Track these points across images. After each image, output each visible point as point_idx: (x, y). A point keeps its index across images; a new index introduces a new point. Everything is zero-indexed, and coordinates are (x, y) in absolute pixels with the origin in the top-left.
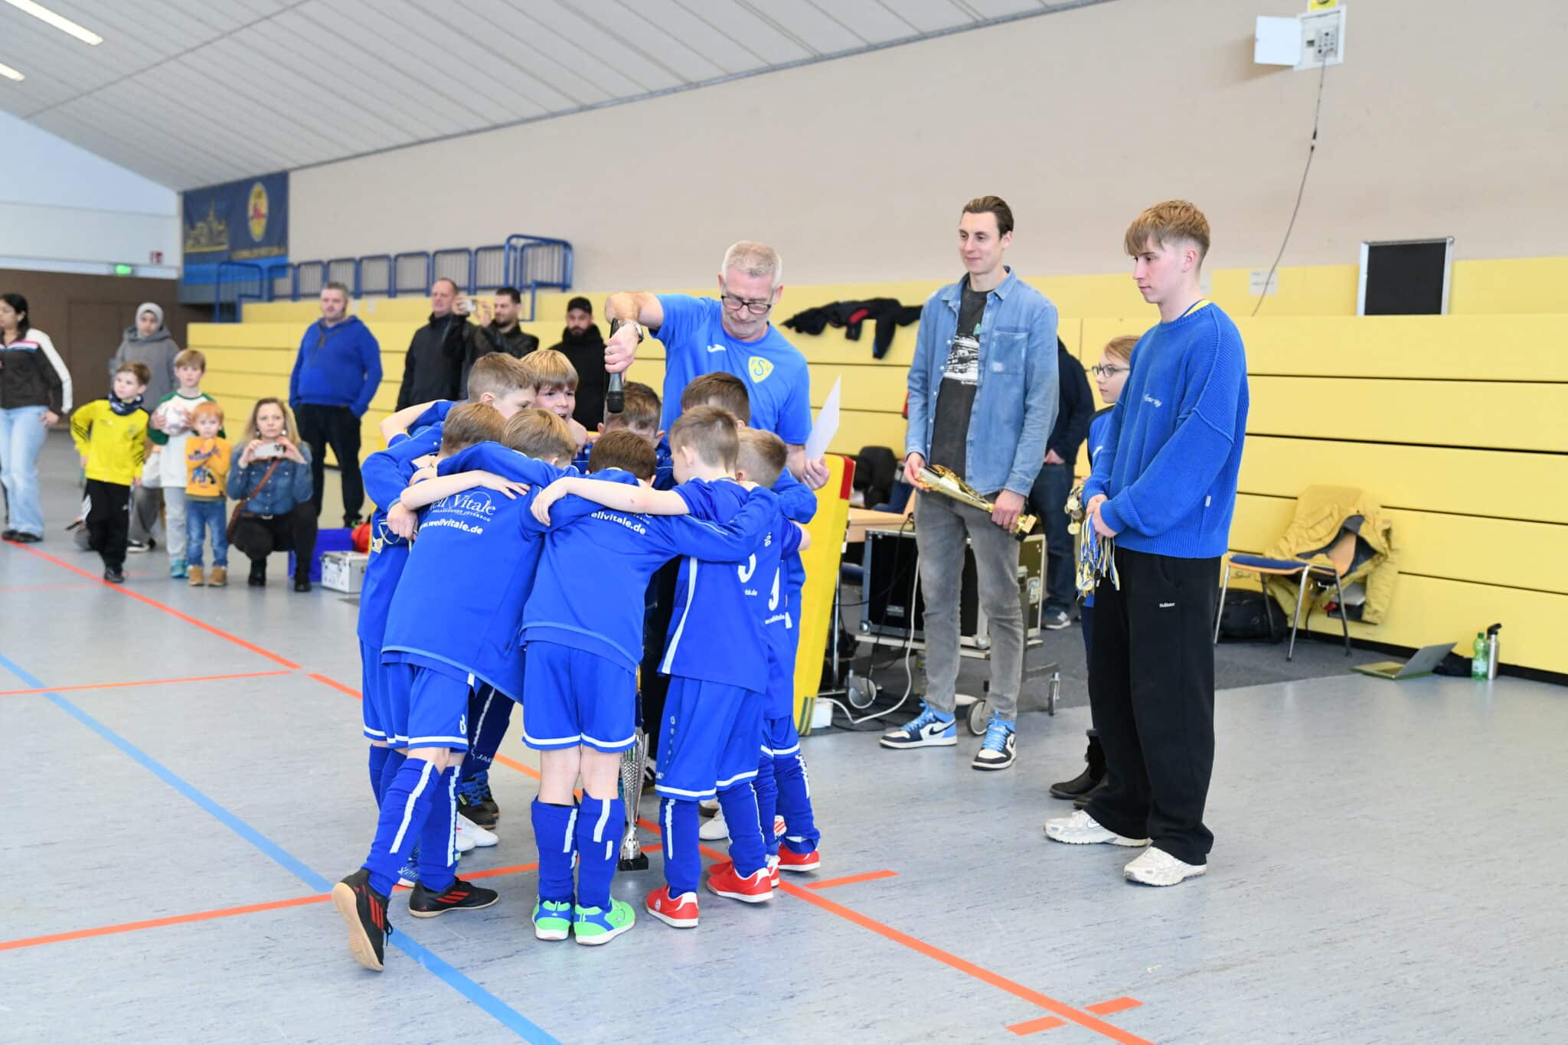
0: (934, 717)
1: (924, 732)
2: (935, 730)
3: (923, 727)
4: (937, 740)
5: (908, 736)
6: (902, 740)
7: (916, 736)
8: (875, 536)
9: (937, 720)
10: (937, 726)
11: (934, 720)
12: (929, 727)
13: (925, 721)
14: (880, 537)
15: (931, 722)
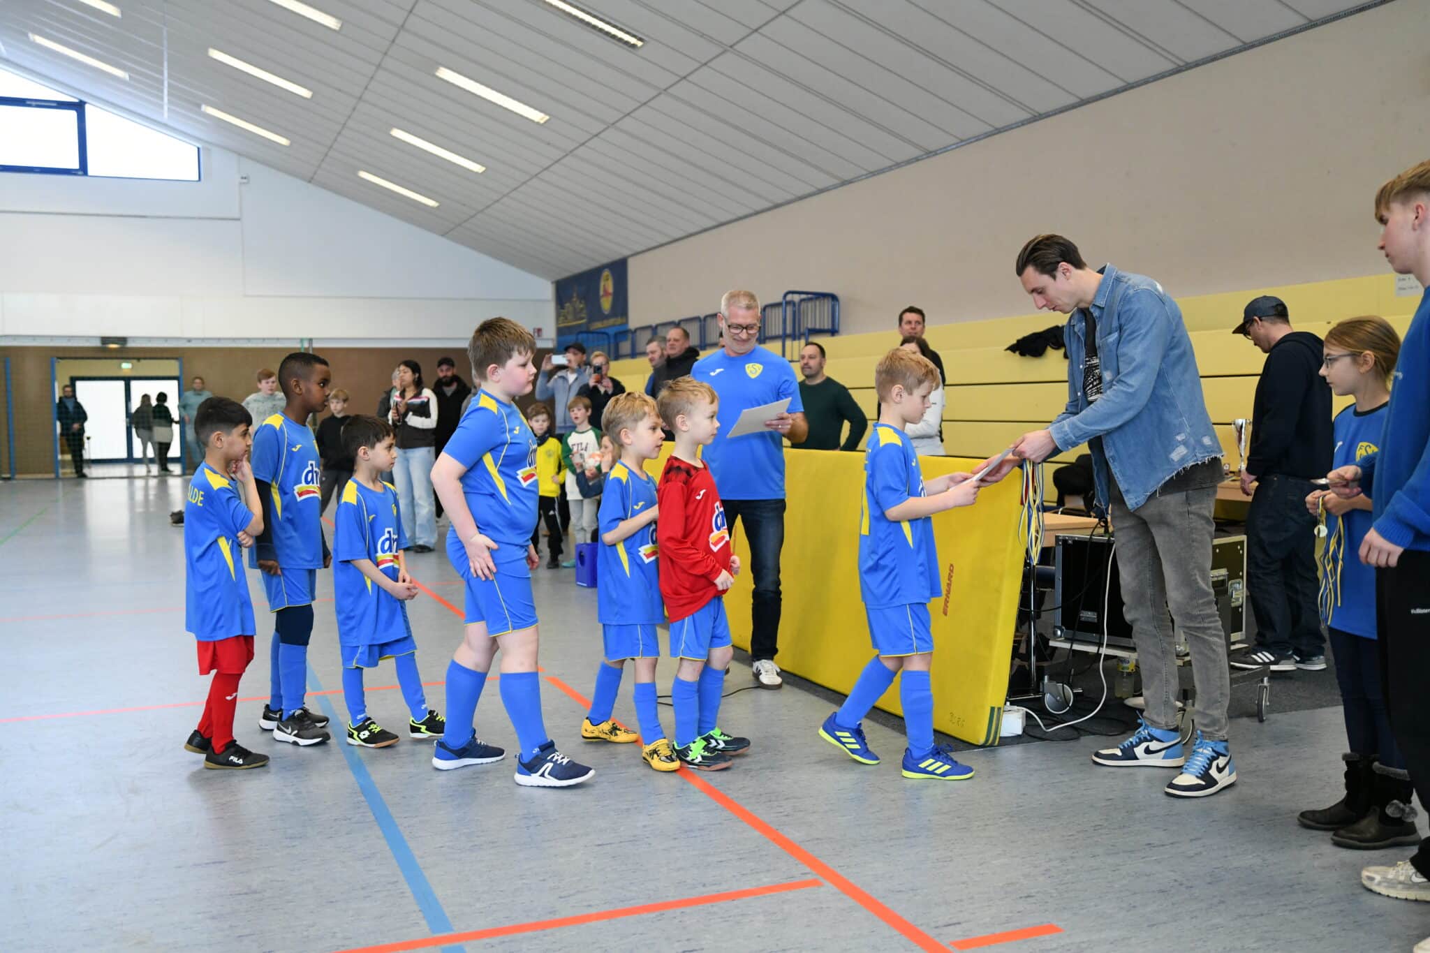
0: (1149, 734)
1: (1139, 751)
2: (1152, 748)
3: (1138, 744)
4: (1156, 760)
5: (1119, 753)
6: (1113, 757)
7: (1129, 754)
8: (1065, 541)
9: (1152, 738)
10: (1154, 745)
11: (1149, 738)
12: (1144, 745)
13: (1140, 739)
14: (1070, 542)
15: (1146, 740)
